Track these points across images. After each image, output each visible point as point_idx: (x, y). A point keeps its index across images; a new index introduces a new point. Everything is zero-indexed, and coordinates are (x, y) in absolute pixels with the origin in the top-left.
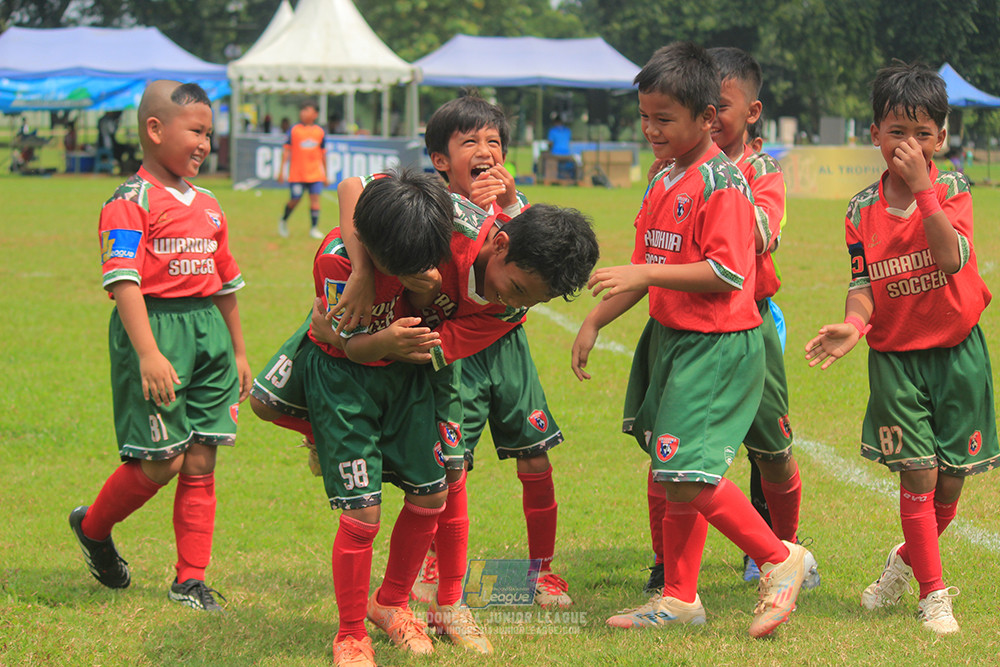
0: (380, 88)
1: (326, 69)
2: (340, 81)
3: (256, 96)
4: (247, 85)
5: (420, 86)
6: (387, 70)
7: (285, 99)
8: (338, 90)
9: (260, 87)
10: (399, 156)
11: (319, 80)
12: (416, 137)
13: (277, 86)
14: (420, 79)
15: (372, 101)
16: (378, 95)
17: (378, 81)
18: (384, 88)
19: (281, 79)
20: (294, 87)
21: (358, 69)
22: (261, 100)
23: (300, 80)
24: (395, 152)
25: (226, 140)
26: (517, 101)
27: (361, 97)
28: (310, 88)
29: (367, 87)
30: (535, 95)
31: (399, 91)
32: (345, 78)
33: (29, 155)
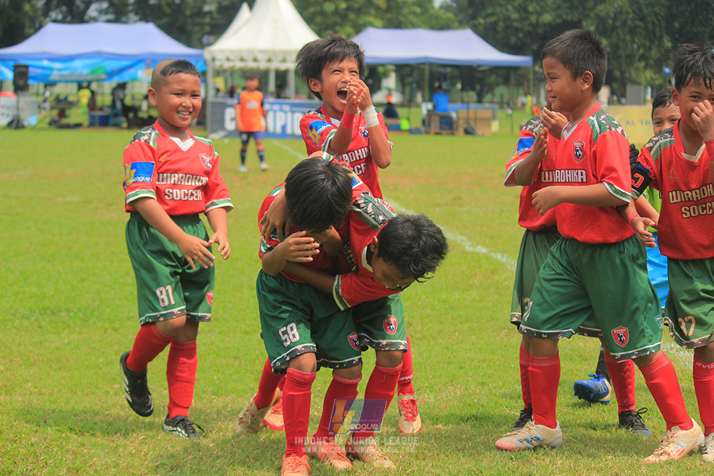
1: (274, 52)
2: (284, 60)
3: (224, 71)
4: (218, 64)
8: (283, 67)
9: (227, 65)
11: (269, 60)
13: (239, 65)
19: (242, 60)
20: (251, 65)
22: (228, 74)
23: (255, 60)
26: (410, 75)
28: (263, 65)
30: (423, 70)
32: (288, 58)
33: (62, 114)
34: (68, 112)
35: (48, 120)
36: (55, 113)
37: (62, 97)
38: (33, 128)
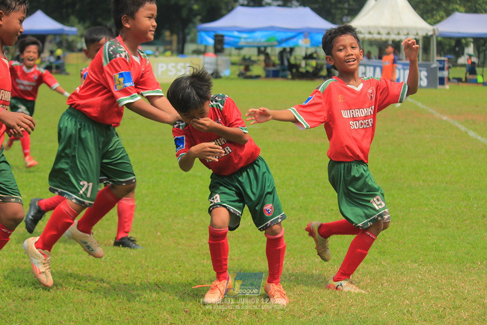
0: (417, 37)
1: (392, 28)
2: (399, 34)
5: (437, 37)
6: (421, 29)
7: (372, 43)
8: (397, 38)
10: (427, 71)
11: (388, 34)
12: (435, 61)
13: (368, 36)
14: (437, 33)
17: (417, 34)
18: (420, 37)
19: (370, 33)
20: (376, 37)
21: (407, 28)
23: (379, 33)
24: (425, 69)
26: (484, 45)
28: (384, 37)
31: (427, 39)
32: (401, 33)
33: (247, 69)
34: (251, 68)
35: (237, 73)
36: (242, 68)
37: (247, 57)
38: (228, 78)
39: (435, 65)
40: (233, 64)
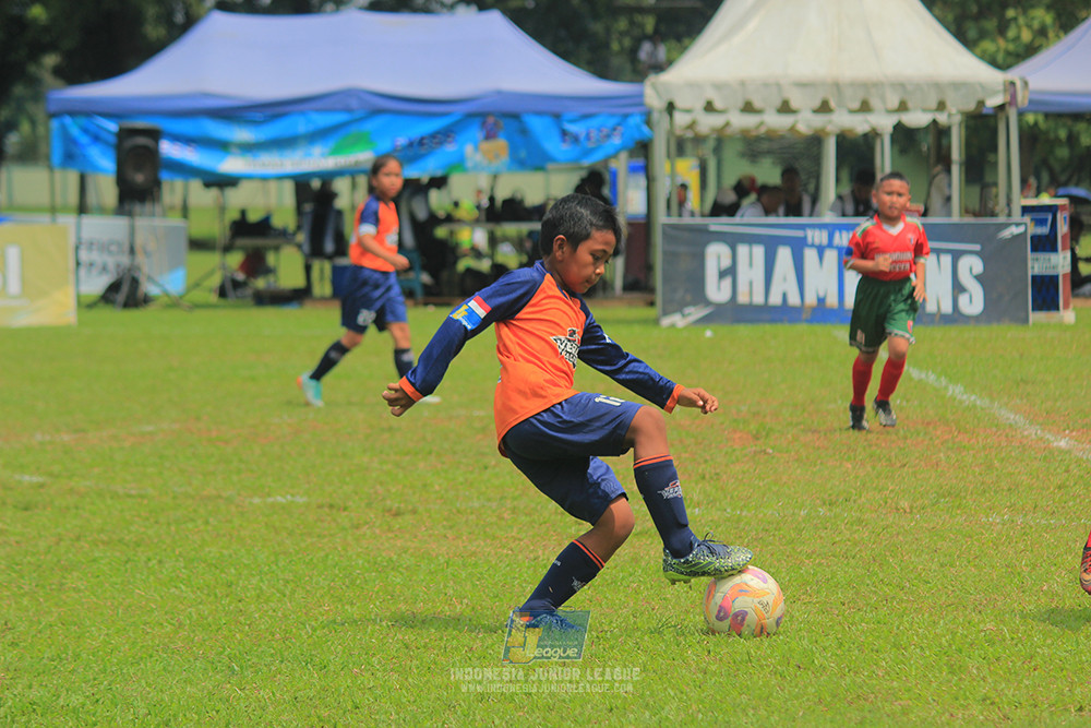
0: (942, 118)
1: (837, 86)
2: (865, 107)
3: (699, 140)
4: (681, 119)
5: (1021, 114)
6: (957, 86)
7: (754, 146)
8: (859, 125)
9: (708, 123)
10: (982, 254)
11: (824, 108)
12: (1017, 215)
13: (740, 121)
14: (1022, 98)
15: (926, 144)
16: (940, 132)
17: (941, 106)
18: (952, 118)
19: (748, 108)
20: (776, 122)
21: (900, 86)
22: (707, 150)
23: (785, 108)
24: (975, 246)
25: (642, 229)
27: (904, 137)
28: (806, 123)
29: (917, 119)
31: (982, 125)
32: (875, 102)
33: (255, 265)
34: (271, 259)
35: (216, 281)
36: (235, 259)
37: (254, 217)
38: (175, 303)
39: (1018, 227)
40: (198, 245)
